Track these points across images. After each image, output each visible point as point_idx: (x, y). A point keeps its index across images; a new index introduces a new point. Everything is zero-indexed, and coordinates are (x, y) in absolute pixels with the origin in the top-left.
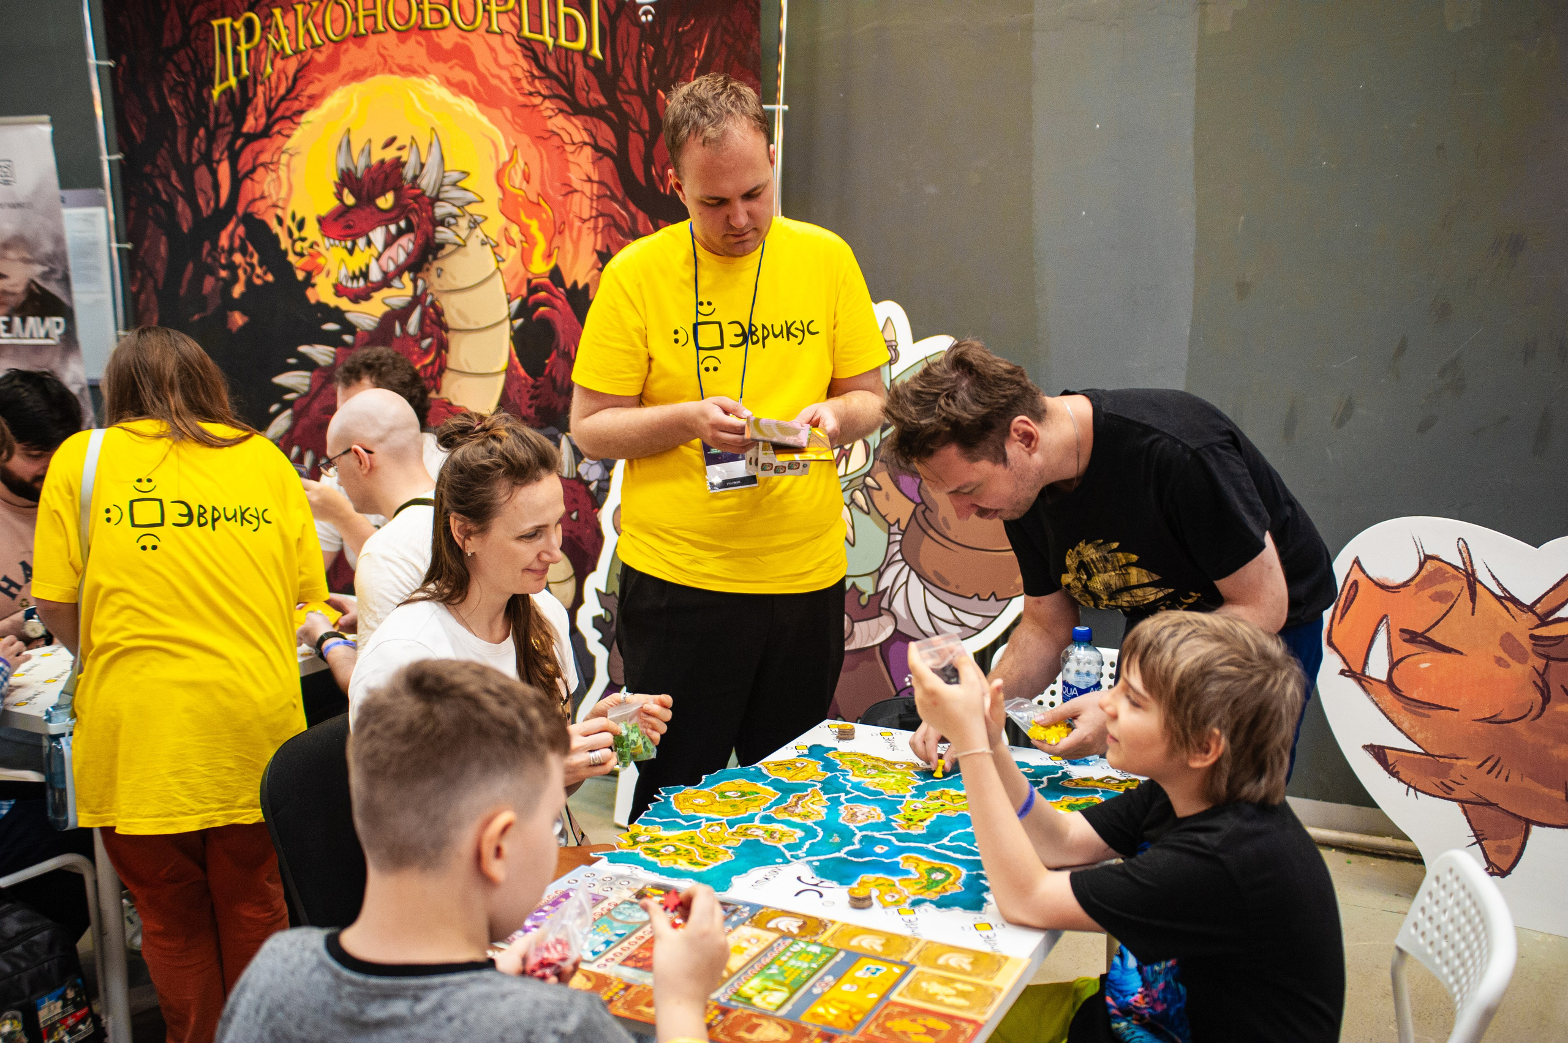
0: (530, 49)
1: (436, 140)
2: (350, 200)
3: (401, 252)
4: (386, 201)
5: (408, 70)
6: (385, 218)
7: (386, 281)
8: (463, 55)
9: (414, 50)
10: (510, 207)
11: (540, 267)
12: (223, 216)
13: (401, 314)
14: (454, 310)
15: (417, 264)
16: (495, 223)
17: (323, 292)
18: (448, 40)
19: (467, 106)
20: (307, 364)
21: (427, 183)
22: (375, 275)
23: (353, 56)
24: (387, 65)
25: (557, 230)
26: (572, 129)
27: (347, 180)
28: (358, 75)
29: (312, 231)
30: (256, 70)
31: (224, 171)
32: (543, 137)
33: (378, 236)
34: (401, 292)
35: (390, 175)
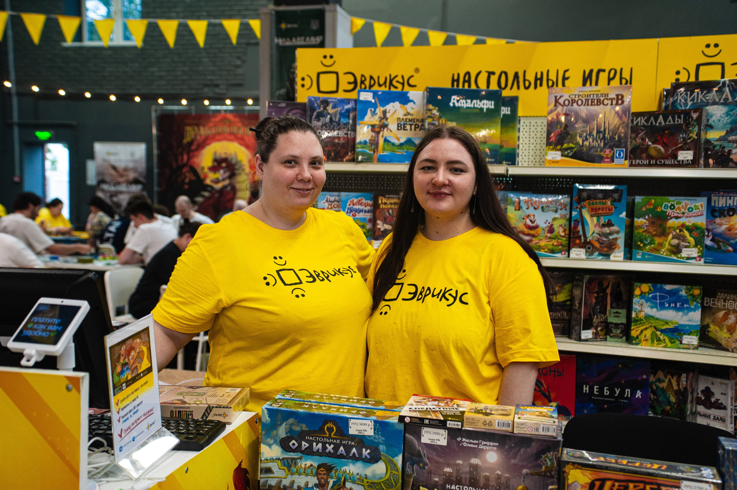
1: (236, 155)
2: (216, 164)
3: (227, 174)
4: (224, 165)
5: (230, 140)
6: (223, 168)
7: (224, 180)
8: (243, 138)
9: (232, 137)
12: (184, 166)
13: (225, 187)
14: (238, 186)
15: (231, 177)
16: (247, 170)
17: (208, 182)
18: (239, 136)
19: (243, 148)
20: (203, 196)
21: (234, 161)
22: (221, 178)
23: (218, 137)
24: (225, 139)
27: (215, 160)
28: (219, 140)
29: (206, 170)
30: (195, 138)
31: (185, 157)
33: (222, 172)
34: (227, 182)
35: (225, 160)
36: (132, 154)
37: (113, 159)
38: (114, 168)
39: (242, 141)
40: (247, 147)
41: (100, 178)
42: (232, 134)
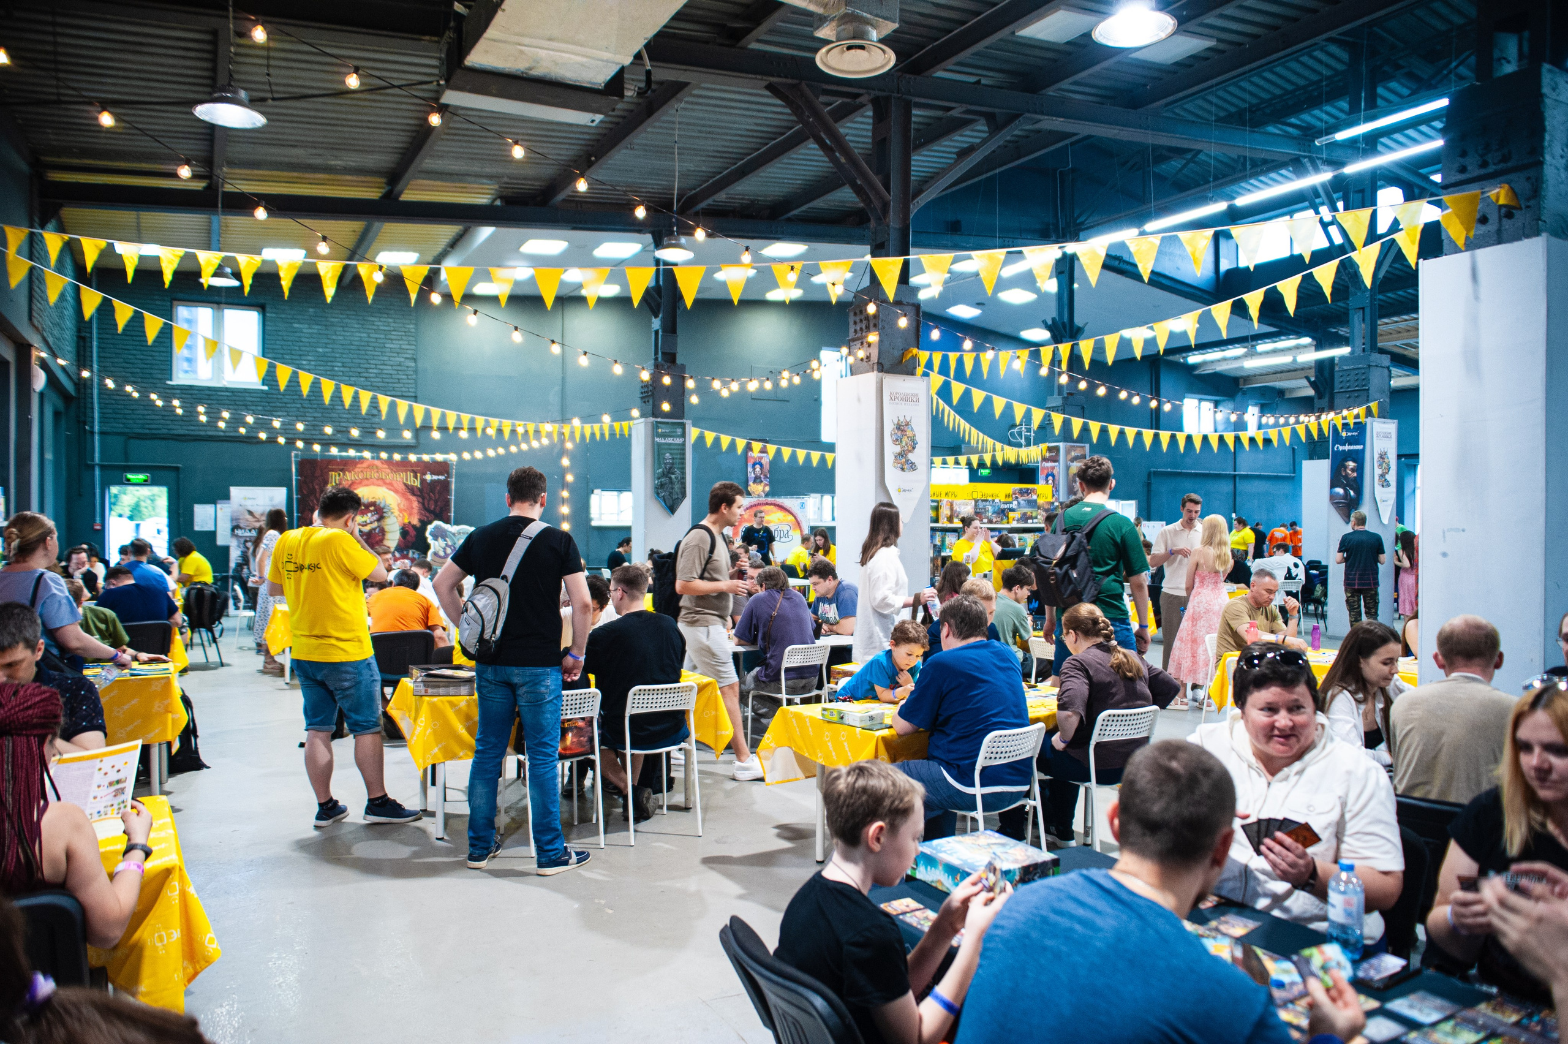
0: (405, 485)
1: (384, 499)
3: (375, 517)
4: (372, 508)
5: (378, 486)
6: (371, 511)
7: (372, 522)
8: (391, 484)
9: (380, 482)
10: (400, 510)
11: (406, 521)
13: (374, 529)
14: (387, 528)
15: (378, 520)
16: (397, 513)
19: (392, 493)
21: (382, 505)
22: (368, 521)
23: (366, 482)
24: (373, 484)
25: (410, 515)
26: (414, 498)
28: (367, 486)
32: (408, 499)
33: (369, 515)
34: (375, 524)
35: (373, 504)
36: (271, 499)
37: (250, 505)
38: (250, 513)
39: (390, 486)
40: (396, 491)
41: (235, 524)
42: (379, 479)
